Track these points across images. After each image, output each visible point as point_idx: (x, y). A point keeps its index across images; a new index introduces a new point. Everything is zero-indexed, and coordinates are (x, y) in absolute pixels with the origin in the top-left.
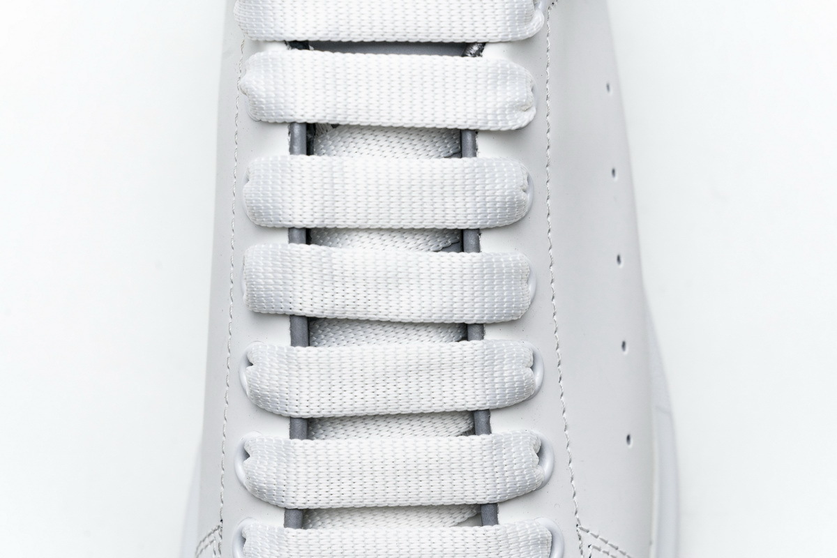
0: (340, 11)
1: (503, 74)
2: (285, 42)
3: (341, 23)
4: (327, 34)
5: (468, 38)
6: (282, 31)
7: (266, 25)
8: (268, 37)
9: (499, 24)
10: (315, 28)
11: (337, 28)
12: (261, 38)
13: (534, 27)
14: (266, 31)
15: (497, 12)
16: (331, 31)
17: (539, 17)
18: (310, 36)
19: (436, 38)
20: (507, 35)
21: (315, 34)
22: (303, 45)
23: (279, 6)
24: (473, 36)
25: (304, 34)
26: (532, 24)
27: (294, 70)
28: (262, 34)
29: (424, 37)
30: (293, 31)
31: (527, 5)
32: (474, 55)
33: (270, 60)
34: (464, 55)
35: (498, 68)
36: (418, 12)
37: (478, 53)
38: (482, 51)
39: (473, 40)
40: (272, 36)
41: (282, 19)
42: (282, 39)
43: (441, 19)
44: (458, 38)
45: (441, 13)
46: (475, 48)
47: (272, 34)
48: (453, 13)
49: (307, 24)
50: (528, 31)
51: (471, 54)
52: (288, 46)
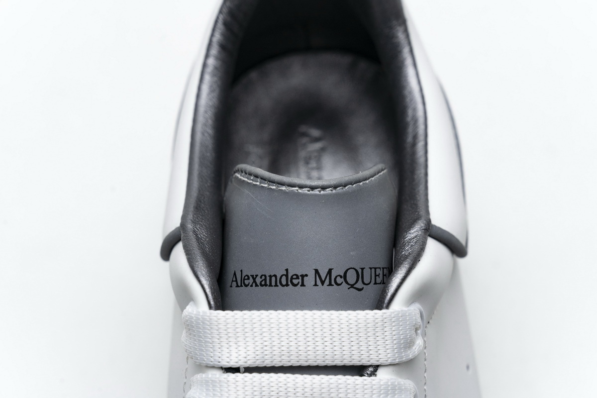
0: (265, 344)
1: (392, 390)
2: (222, 368)
3: (266, 353)
4: (255, 362)
5: (365, 362)
6: (220, 360)
7: (207, 354)
8: (208, 364)
9: (388, 351)
10: (246, 357)
11: (263, 357)
12: (204, 363)
13: (416, 350)
14: (207, 359)
15: (387, 343)
16: (258, 360)
17: (419, 342)
18: (241, 363)
19: (340, 363)
20: (395, 360)
21: (246, 362)
22: (235, 370)
23: (217, 340)
24: (369, 361)
25: (237, 362)
26: (414, 348)
27: (229, 390)
28: (204, 361)
29: (330, 363)
30: (228, 360)
31: (410, 335)
32: (370, 375)
33: (210, 381)
34: (362, 375)
35: (389, 385)
36: (326, 344)
37: (373, 374)
38: (376, 371)
39: (369, 364)
40: (212, 363)
41: (219, 350)
42: (220, 366)
43: (344, 348)
44: (356, 362)
45: (344, 344)
46: (371, 369)
47: (212, 362)
48: (352, 344)
49: (240, 355)
50: (411, 354)
51: (368, 374)
52: (224, 370)
